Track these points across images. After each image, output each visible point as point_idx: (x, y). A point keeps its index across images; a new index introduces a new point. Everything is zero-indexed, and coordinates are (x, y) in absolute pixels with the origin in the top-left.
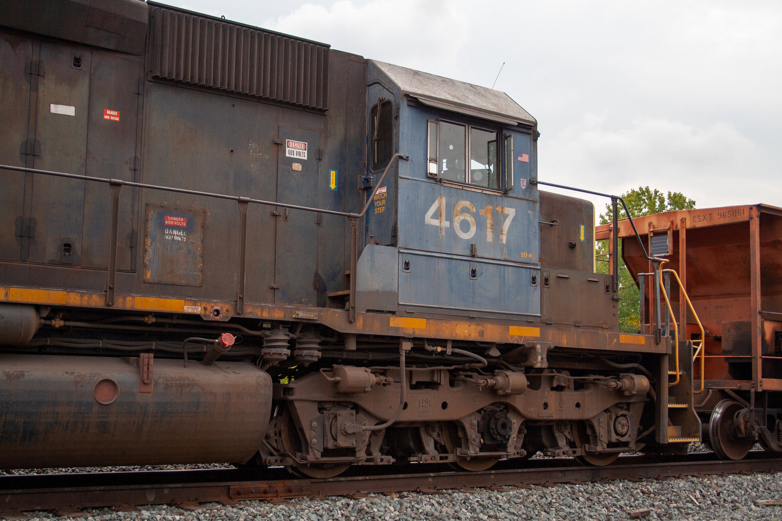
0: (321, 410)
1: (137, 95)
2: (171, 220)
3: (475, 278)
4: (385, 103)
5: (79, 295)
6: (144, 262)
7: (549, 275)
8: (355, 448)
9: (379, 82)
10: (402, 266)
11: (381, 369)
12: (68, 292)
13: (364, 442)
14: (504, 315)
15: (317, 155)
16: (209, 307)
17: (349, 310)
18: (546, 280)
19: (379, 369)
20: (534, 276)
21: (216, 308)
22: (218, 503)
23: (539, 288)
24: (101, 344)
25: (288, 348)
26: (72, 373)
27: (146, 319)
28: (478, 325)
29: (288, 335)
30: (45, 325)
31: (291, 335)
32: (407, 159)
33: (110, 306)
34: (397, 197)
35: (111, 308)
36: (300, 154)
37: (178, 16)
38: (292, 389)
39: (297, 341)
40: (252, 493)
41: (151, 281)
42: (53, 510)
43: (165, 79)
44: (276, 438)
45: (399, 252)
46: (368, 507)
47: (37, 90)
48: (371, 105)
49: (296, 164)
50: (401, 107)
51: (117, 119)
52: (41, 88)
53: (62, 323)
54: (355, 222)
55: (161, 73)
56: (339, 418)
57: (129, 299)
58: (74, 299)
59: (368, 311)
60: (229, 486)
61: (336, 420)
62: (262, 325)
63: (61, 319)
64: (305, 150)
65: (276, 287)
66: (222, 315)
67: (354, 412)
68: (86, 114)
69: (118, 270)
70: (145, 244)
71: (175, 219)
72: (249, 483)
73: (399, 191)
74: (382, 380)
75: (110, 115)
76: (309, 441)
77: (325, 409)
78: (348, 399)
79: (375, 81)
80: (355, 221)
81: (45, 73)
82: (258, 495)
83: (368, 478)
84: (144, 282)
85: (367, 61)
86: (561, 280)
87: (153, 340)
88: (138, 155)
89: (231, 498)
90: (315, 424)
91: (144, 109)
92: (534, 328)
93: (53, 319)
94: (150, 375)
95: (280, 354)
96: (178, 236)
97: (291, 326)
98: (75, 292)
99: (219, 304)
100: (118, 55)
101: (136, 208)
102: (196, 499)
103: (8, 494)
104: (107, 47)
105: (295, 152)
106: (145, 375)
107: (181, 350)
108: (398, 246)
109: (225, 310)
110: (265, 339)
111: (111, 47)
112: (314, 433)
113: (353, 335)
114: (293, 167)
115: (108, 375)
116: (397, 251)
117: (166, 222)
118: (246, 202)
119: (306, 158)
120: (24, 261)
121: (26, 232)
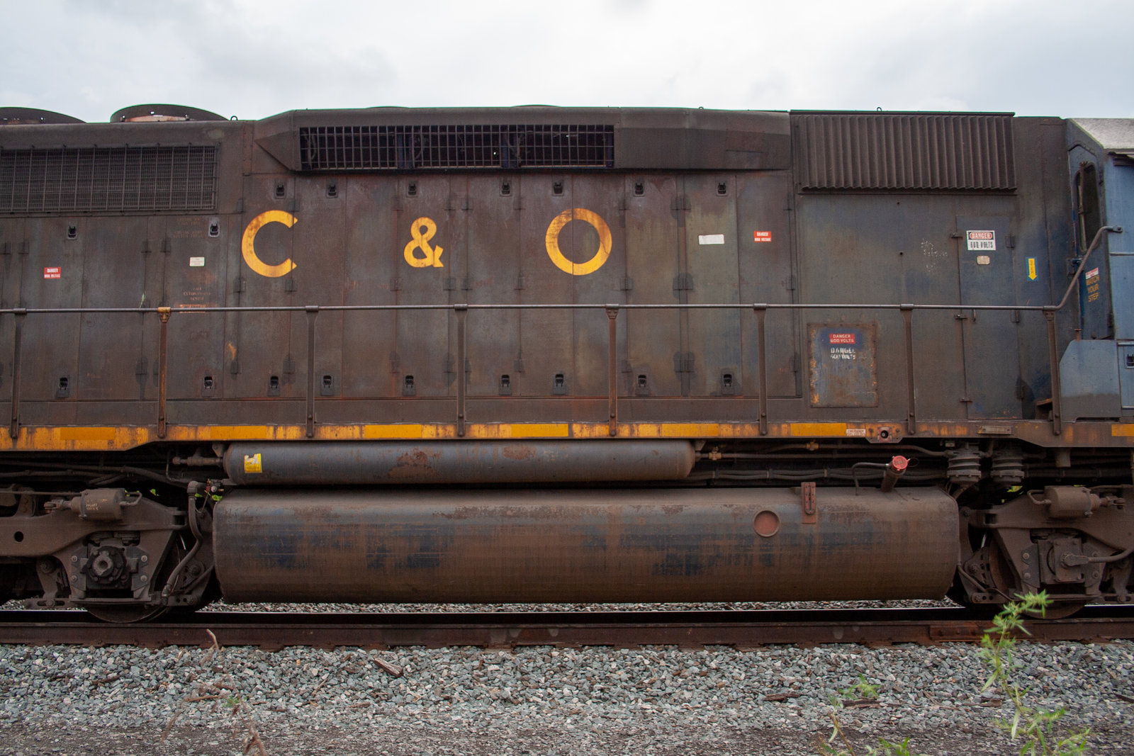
0: (1034, 538)
1: (787, 212)
2: (836, 339)
4: (1088, 167)
5: (731, 426)
6: (810, 386)
8: (1084, 583)
9: (1079, 143)
10: (1124, 361)
11: (1114, 488)
12: (720, 424)
13: (1095, 576)
15: (1008, 242)
16: (875, 428)
17: (1052, 421)
19: (1112, 488)
21: (883, 429)
22: (915, 643)
24: (768, 474)
25: (980, 468)
26: (731, 506)
27: (808, 446)
29: (978, 454)
30: (702, 459)
31: (982, 453)
32: (1119, 231)
33: (764, 435)
34: (1109, 279)
35: (765, 437)
36: (985, 245)
37: (824, 119)
38: (994, 515)
39: (994, 460)
40: (958, 634)
41: (819, 405)
42: (734, 644)
43: (815, 189)
44: (983, 571)
45: (1118, 346)
46: (1096, 655)
47: (684, 225)
48: (1075, 173)
49: (982, 257)
50: (1105, 170)
51: (769, 240)
52: (688, 221)
53: (719, 455)
54: (1052, 316)
55: (811, 183)
56: (1056, 548)
57: (784, 426)
58: (726, 431)
59: (1080, 419)
60: (929, 626)
61: (1053, 552)
62: (944, 445)
63: (718, 452)
64: (992, 239)
65: (968, 400)
66: (891, 437)
67: (1077, 541)
68: (735, 240)
69: (769, 397)
70: (809, 366)
71: (841, 336)
72: (953, 622)
73: (1111, 271)
74: (1109, 501)
75: (761, 237)
76: (1021, 575)
77: (1040, 538)
78: (1068, 526)
79: (1076, 144)
80: (1052, 314)
81: (690, 206)
82: (965, 637)
83: (1111, 620)
84: (812, 407)
85: (1066, 121)
87: (826, 468)
88: (795, 274)
89: (931, 639)
90: (1026, 555)
91: (797, 224)
93: (711, 451)
94: (813, 505)
95: (968, 476)
96: (846, 354)
97: (982, 443)
98: (727, 423)
99: (887, 425)
100: (763, 173)
101: (797, 330)
102: (890, 639)
103: (690, 627)
104: (751, 168)
105: (979, 244)
106: (807, 505)
107: (851, 477)
108: (1116, 337)
109: (894, 430)
110: (950, 460)
111: (755, 166)
112: (1026, 567)
113: (1065, 449)
114: (978, 261)
115: (768, 507)
116: (1115, 344)
117: (832, 341)
118: (910, 309)
119: (994, 248)
120: (685, 396)
121: (686, 367)
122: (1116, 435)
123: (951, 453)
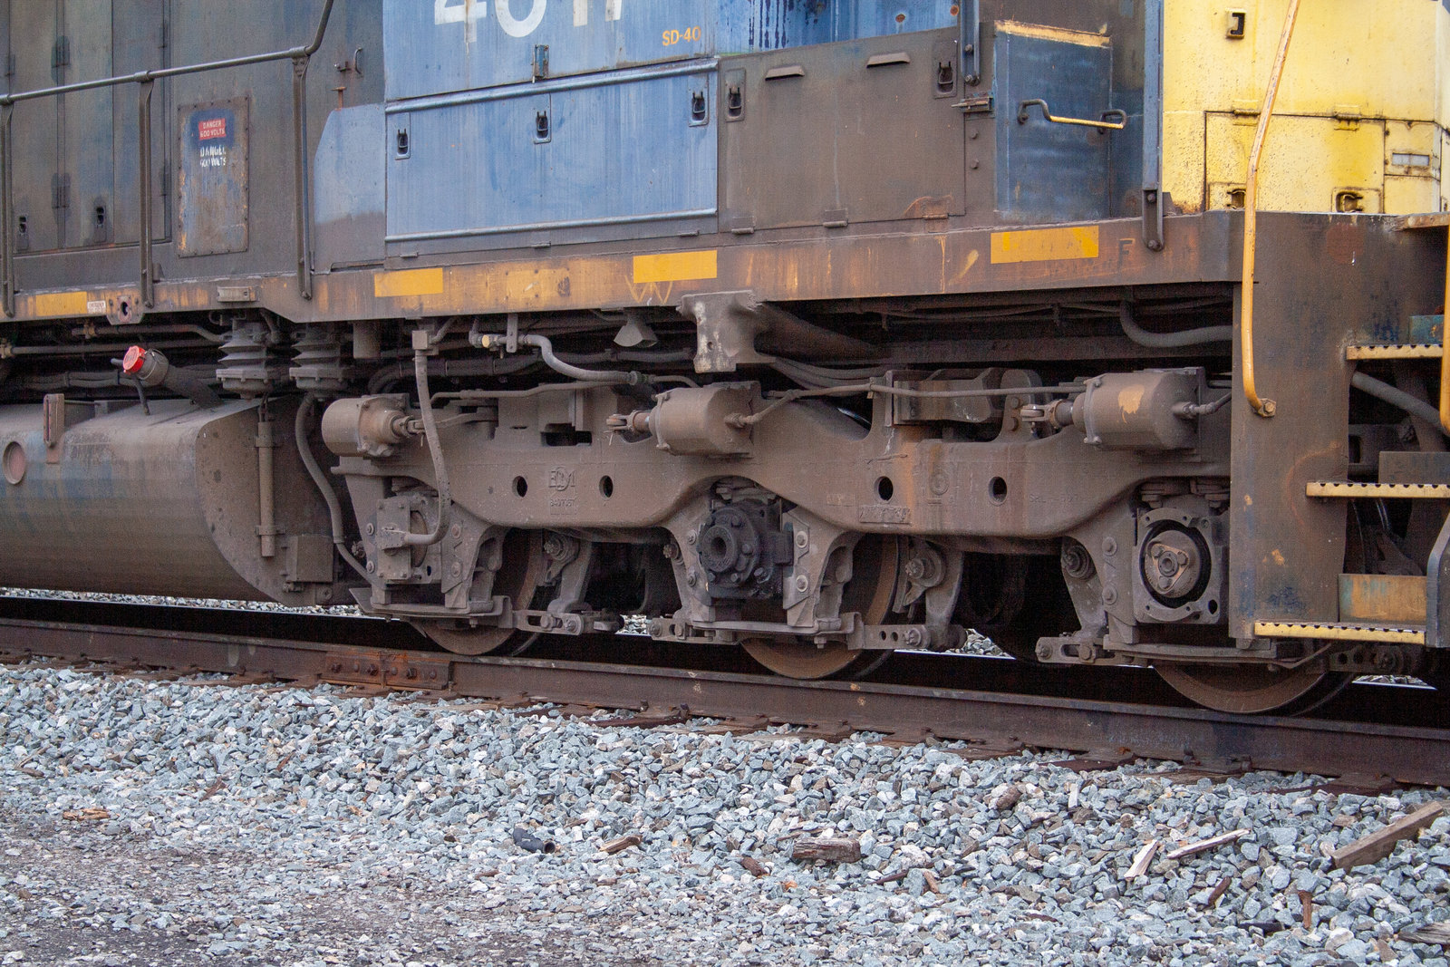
3: (545, 139)
6: (179, 220)
7: (744, 82)
10: (394, 143)
14: (620, 228)
16: (115, 301)
18: (735, 97)
20: (698, 95)
21: (124, 299)
23: (712, 127)
27: (84, 331)
28: (555, 265)
35: (15, 320)
39: (292, 346)
41: (186, 253)
45: (388, 114)
53: (8, 351)
54: (303, 67)
57: (30, 300)
59: (334, 267)
60: (325, 653)
63: (7, 345)
66: (130, 313)
70: (179, 184)
78: (405, 472)
80: (302, 63)
84: (179, 256)
86: (779, 88)
88: (167, 18)
90: (370, 527)
92: (701, 253)
94: (49, 432)
96: (215, 157)
99: (126, 292)
101: (167, 118)
106: (45, 432)
108: (385, 97)
109: (134, 302)
116: (384, 111)
120: (61, 248)
121: (61, 201)
122: (380, 295)
123: (221, 338)
